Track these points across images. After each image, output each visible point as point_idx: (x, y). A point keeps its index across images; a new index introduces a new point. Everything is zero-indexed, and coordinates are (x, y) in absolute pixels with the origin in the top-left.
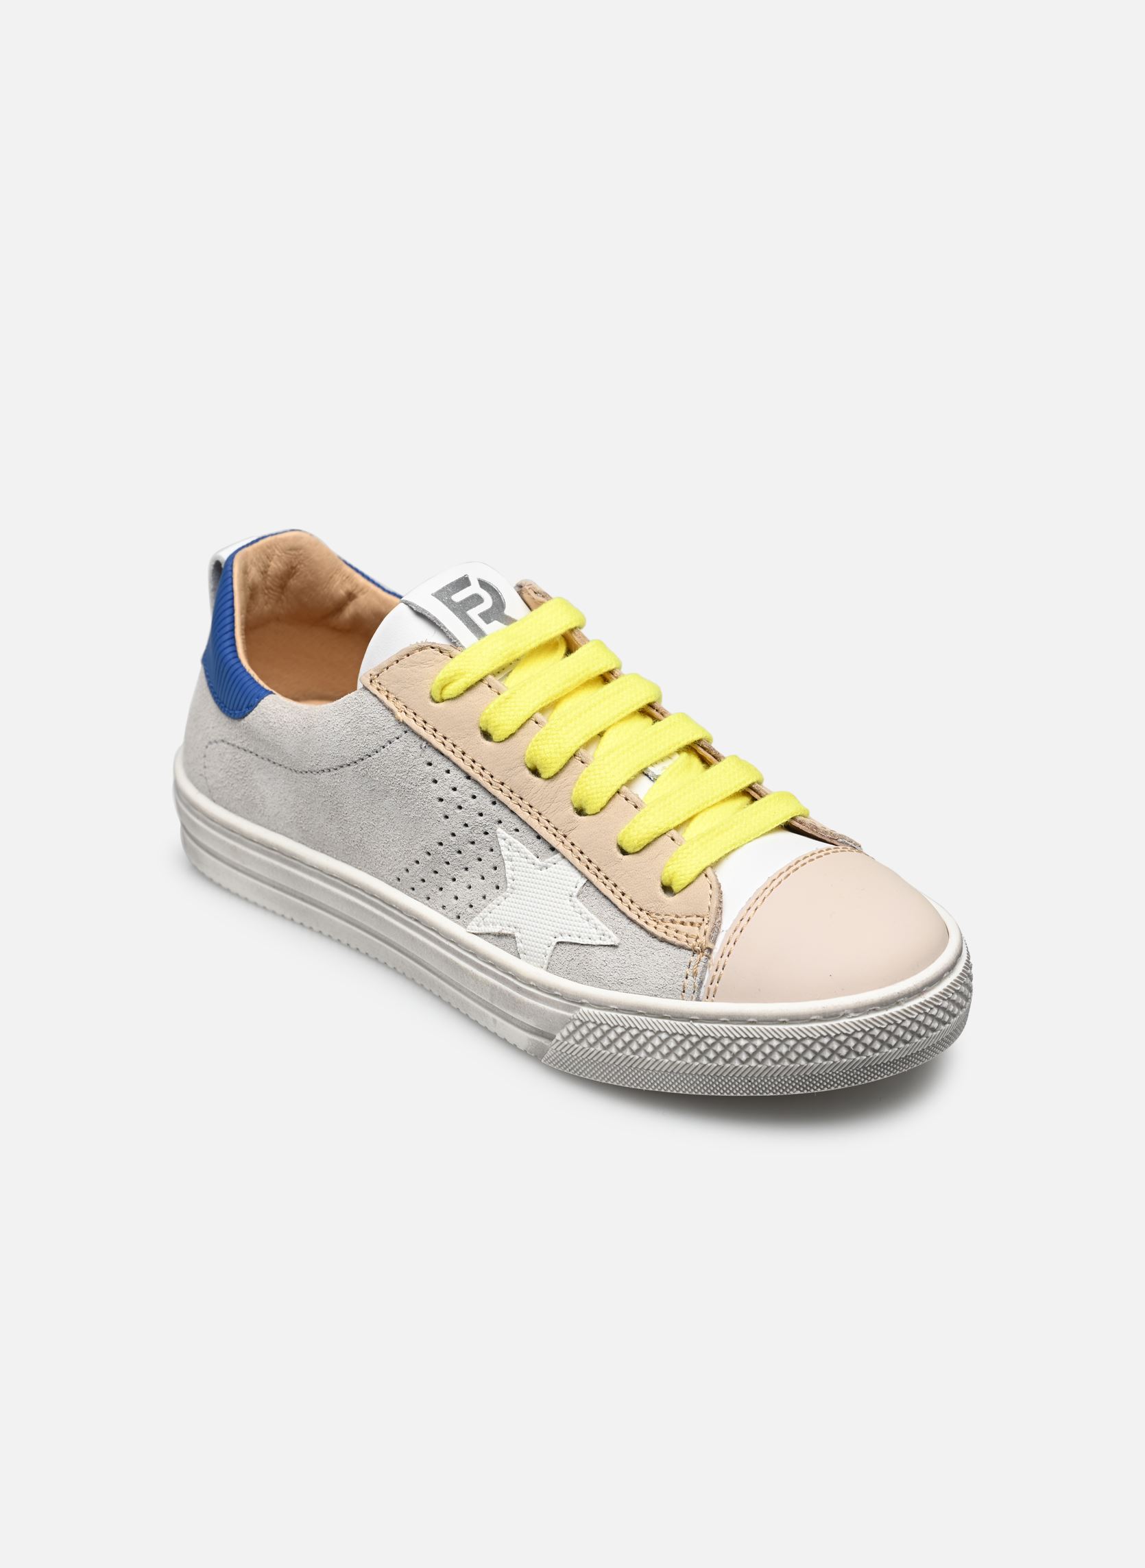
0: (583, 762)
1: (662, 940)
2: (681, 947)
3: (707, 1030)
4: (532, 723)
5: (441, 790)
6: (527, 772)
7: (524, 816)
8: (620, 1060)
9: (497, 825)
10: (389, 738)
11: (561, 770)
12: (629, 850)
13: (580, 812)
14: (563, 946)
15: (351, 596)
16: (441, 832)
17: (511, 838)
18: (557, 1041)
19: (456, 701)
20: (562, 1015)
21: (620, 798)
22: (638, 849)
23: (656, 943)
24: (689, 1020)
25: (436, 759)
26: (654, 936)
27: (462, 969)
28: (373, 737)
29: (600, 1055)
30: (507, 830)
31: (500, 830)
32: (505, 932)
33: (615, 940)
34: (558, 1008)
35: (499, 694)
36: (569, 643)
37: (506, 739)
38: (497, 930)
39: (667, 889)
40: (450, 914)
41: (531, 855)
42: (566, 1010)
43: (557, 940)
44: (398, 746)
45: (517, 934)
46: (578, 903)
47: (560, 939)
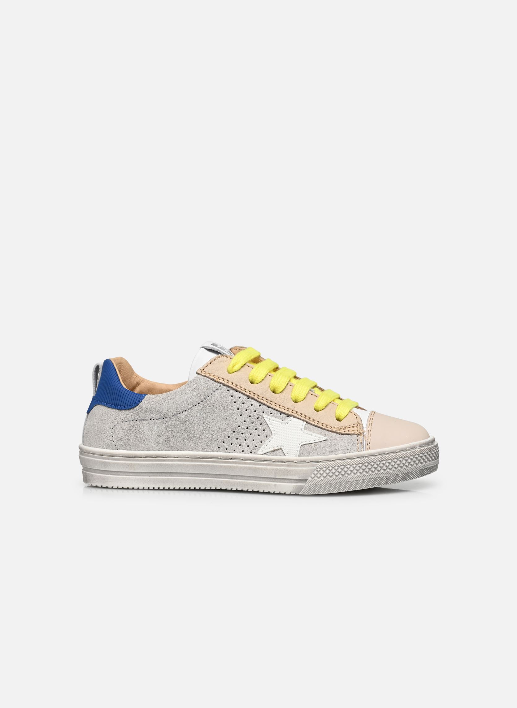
0: (291, 386)
1: (344, 434)
2: (352, 434)
3: (371, 459)
4: (268, 376)
5: (238, 405)
6: (271, 392)
7: (274, 407)
8: (337, 480)
9: (263, 414)
10: (214, 390)
11: (285, 388)
12: (319, 409)
13: (295, 402)
14: (303, 446)
15: (138, 384)
16: (240, 421)
17: (269, 417)
18: (309, 480)
19: (238, 372)
20: (311, 469)
21: (309, 395)
22: (324, 408)
23: (341, 436)
24: (363, 457)
25: (234, 393)
26: (341, 434)
27: (259, 468)
28: (207, 391)
29: (329, 480)
30: (267, 414)
31: (265, 415)
32: (276, 449)
33: (325, 438)
34: (308, 467)
35: (253, 368)
36: (257, 360)
37: (261, 382)
38: (273, 449)
39: (339, 420)
40: (247, 452)
41: (280, 420)
42: (312, 467)
43: (301, 445)
44: (218, 392)
45: (282, 448)
46: (305, 431)
47: (302, 444)
